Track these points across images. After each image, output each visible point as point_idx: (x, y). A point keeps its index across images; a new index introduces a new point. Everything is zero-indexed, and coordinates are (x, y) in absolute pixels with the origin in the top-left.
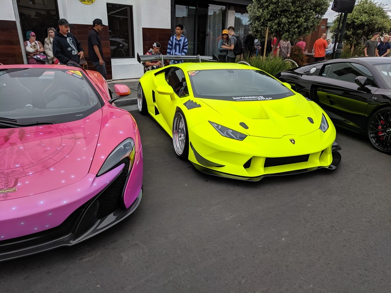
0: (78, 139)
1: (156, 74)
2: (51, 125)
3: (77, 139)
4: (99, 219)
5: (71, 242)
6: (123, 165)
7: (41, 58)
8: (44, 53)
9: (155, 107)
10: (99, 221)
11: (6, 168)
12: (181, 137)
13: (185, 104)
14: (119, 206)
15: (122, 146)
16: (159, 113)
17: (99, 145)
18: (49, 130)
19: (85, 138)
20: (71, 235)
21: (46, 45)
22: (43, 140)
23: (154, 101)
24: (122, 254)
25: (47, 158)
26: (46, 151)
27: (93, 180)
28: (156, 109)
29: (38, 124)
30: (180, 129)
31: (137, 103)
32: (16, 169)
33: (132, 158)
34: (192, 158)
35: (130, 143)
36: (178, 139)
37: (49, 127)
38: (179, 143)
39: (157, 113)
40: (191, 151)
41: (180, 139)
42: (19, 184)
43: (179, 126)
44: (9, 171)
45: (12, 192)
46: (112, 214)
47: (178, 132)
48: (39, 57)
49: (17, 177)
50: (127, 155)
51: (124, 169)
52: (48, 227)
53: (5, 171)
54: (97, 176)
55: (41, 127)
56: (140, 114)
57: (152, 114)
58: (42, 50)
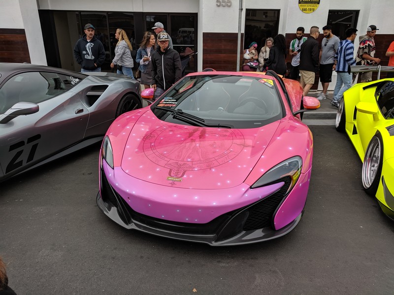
0: (247, 146)
1: (364, 88)
2: (229, 130)
3: (245, 146)
4: (245, 230)
5: (213, 242)
6: (282, 184)
7: (254, 65)
8: (257, 60)
9: (354, 126)
10: (244, 232)
11: (181, 160)
12: (374, 166)
13: (388, 128)
14: (268, 225)
15: (287, 163)
16: (357, 133)
17: (262, 157)
18: (224, 133)
19: (253, 147)
20: (214, 236)
21: (261, 53)
22: (216, 141)
23: (355, 118)
24: (257, 275)
25: (214, 159)
26: (215, 152)
27: (246, 190)
28: (355, 127)
29: (219, 126)
30: (375, 157)
31: (336, 118)
32: (188, 163)
33: (295, 178)
34: (380, 195)
35: (297, 162)
36: (370, 168)
37: (225, 131)
38: (370, 174)
39: (355, 132)
40: (381, 187)
41: (372, 168)
42: (185, 176)
43: (374, 153)
44: (182, 163)
45: (178, 181)
46: (262, 229)
47: (372, 159)
48: (252, 64)
49: (185, 169)
50: (290, 174)
51: (282, 188)
52: (196, 221)
53: (180, 162)
54: (251, 188)
55: (219, 129)
56: (335, 131)
57: (350, 133)
58: (256, 57)
